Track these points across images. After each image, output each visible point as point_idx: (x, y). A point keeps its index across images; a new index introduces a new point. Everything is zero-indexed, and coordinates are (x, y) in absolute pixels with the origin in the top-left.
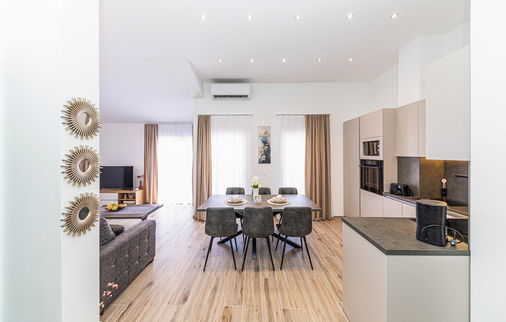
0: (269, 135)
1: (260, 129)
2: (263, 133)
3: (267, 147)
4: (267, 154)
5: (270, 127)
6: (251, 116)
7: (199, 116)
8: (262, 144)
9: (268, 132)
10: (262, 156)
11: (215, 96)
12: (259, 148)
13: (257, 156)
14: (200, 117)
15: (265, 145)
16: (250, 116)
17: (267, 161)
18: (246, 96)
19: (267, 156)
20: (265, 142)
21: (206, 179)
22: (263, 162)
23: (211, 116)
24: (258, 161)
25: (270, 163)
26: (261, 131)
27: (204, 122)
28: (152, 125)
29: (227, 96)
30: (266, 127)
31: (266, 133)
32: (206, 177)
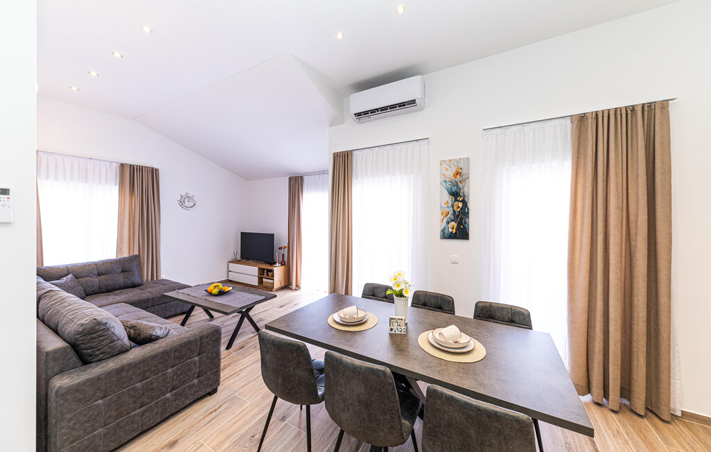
0: (464, 177)
1: (444, 166)
2: (450, 173)
3: (461, 205)
4: (462, 219)
5: (468, 158)
6: (426, 141)
7: (334, 154)
8: (448, 198)
9: (464, 172)
10: (448, 223)
11: (358, 115)
12: (441, 207)
13: (438, 223)
14: (336, 156)
15: (456, 200)
16: (422, 142)
17: (461, 233)
18: (413, 102)
19: (460, 223)
20: (456, 194)
21: (343, 262)
22: (452, 236)
23: (354, 153)
24: (438, 234)
25: (468, 239)
26: (447, 170)
27: (343, 164)
28: (296, 178)
29: (377, 110)
30: (458, 161)
31: (458, 173)
32: (343, 258)
